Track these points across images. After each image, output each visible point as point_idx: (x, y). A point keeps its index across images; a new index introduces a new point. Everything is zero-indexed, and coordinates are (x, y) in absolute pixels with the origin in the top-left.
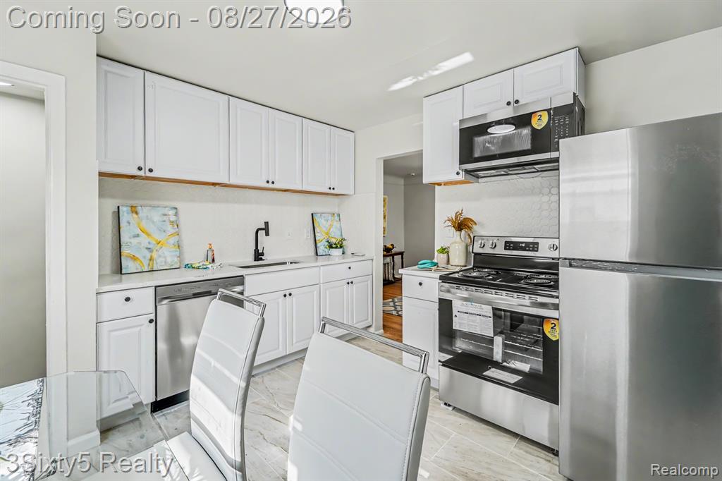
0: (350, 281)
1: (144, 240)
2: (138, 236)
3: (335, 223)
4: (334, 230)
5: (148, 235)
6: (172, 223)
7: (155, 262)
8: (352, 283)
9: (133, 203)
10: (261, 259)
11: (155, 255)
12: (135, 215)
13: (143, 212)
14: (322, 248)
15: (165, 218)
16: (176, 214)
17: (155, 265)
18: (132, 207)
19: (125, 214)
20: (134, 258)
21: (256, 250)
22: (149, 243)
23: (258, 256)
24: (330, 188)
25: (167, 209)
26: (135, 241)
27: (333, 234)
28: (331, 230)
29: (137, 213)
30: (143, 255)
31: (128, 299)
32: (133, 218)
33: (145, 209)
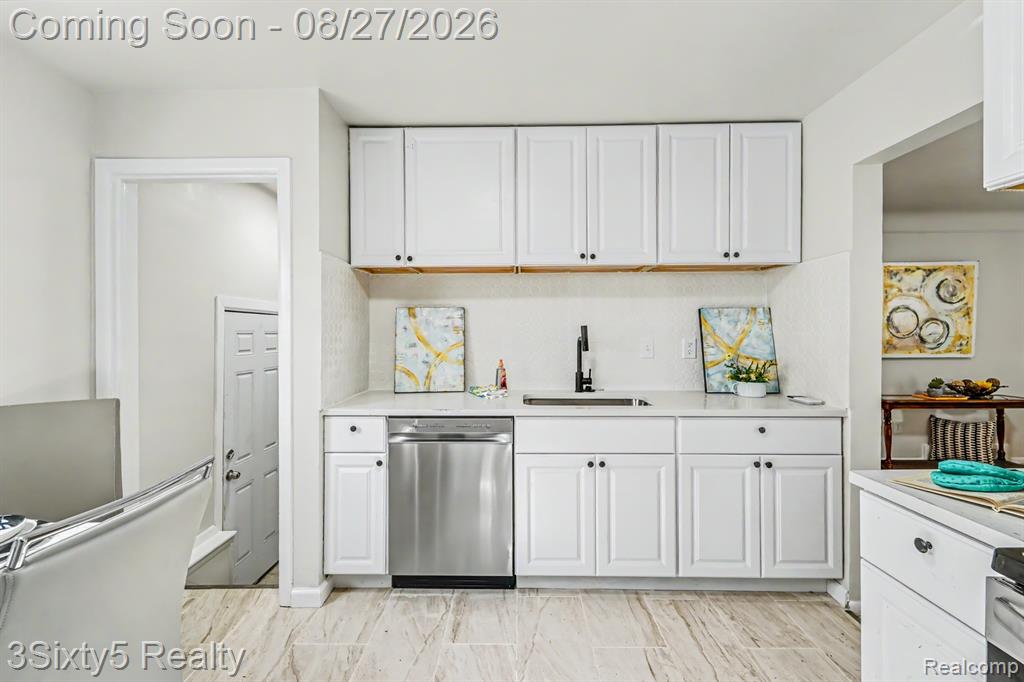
0: (763, 460)
1: (421, 350)
2: (414, 345)
3: (756, 328)
4: (754, 341)
5: (426, 344)
6: (456, 328)
7: (432, 382)
8: (769, 465)
9: (413, 303)
10: (589, 390)
11: (434, 372)
12: (412, 319)
13: (423, 313)
14: (717, 379)
15: (450, 322)
16: (464, 317)
17: (432, 385)
18: (409, 309)
19: (402, 318)
20: (409, 374)
21: (580, 374)
22: (427, 355)
23: (583, 383)
24: (726, 255)
25: (451, 309)
26: (410, 352)
27: (749, 351)
28: (745, 342)
29: (414, 316)
30: (420, 371)
31: (353, 429)
32: (410, 322)
33: (426, 311)
